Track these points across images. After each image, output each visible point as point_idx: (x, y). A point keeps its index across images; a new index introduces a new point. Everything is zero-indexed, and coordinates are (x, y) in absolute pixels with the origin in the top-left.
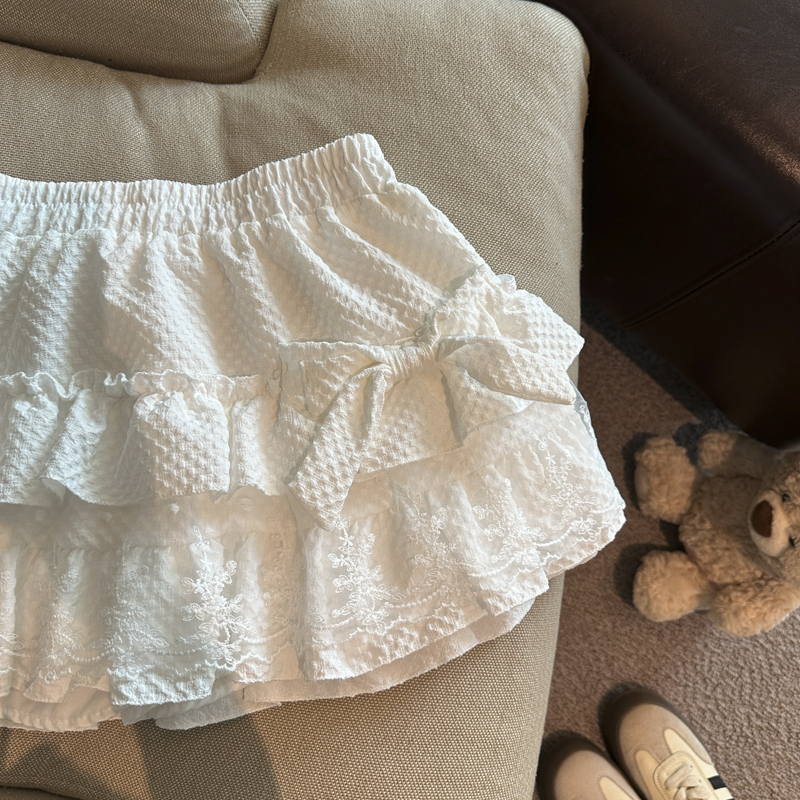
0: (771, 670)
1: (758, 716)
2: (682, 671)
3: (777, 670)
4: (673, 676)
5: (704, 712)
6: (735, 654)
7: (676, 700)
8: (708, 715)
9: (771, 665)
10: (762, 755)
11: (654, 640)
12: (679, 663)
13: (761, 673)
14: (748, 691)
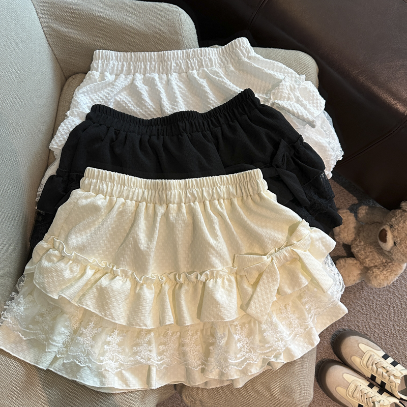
0: (402, 306)
1: (397, 325)
2: (365, 308)
3: (404, 306)
4: (361, 311)
5: (375, 325)
6: (386, 301)
7: (363, 321)
8: (377, 326)
9: (401, 304)
10: (401, 341)
11: (352, 296)
12: (363, 305)
13: (397, 307)
14: (393, 315)
